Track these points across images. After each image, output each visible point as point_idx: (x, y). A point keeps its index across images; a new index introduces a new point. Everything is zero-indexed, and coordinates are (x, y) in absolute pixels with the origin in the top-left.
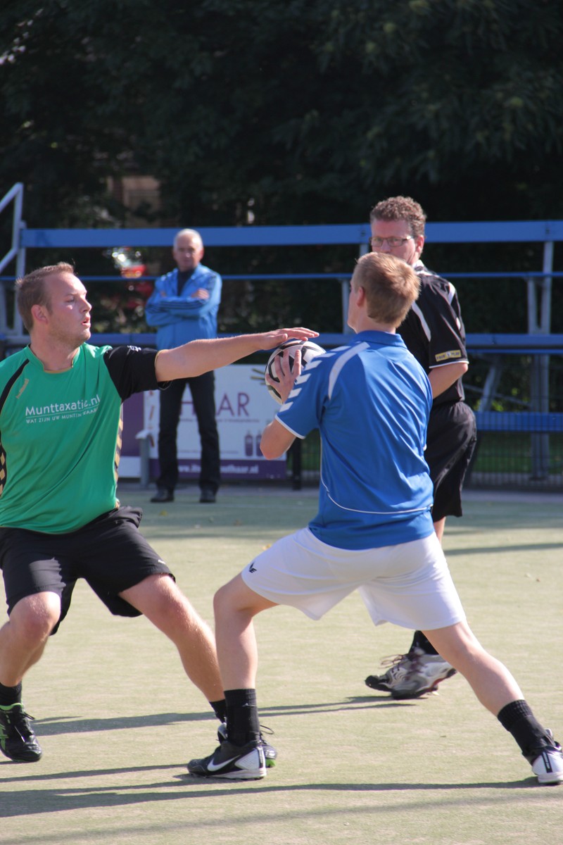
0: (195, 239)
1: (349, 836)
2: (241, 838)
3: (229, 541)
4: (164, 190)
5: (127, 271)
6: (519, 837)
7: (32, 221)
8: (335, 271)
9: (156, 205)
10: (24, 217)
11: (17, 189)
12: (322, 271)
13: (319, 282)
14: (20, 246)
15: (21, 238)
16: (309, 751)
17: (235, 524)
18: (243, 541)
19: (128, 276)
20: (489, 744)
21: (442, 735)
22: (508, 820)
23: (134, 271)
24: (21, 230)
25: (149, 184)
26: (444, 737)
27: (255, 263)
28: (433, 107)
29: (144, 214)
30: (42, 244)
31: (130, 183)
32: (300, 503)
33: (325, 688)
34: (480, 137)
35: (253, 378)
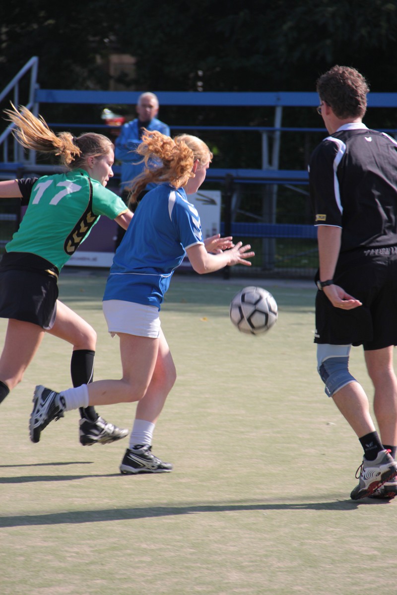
0: (153, 100)
1: (255, 522)
2: (178, 521)
3: (177, 314)
4: (138, 65)
5: (111, 121)
6: (374, 525)
7: (43, 83)
8: (259, 125)
9: (132, 74)
10: (39, 80)
11: (33, 61)
12: (247, 125)
13: (245, 132)
14: (35, 101)
15: (36, 95)
16: (228, 462)
17: (182, 301)
18: (187, 314)
19: (111, 125)
20: (355, 460)
21: (323, 453)
22: (367, 513)
23: (116, 121)
24: (36, 90)
25: (128, 60)
26: (324, 454)
27: (201, 117)
28: (330, 9)
29: (123, 81)
30: (50, 101)
31: (115, 58)
32: (228, 289)
33: (241, 418)
34: (364, 31)
35: (198, 200)
